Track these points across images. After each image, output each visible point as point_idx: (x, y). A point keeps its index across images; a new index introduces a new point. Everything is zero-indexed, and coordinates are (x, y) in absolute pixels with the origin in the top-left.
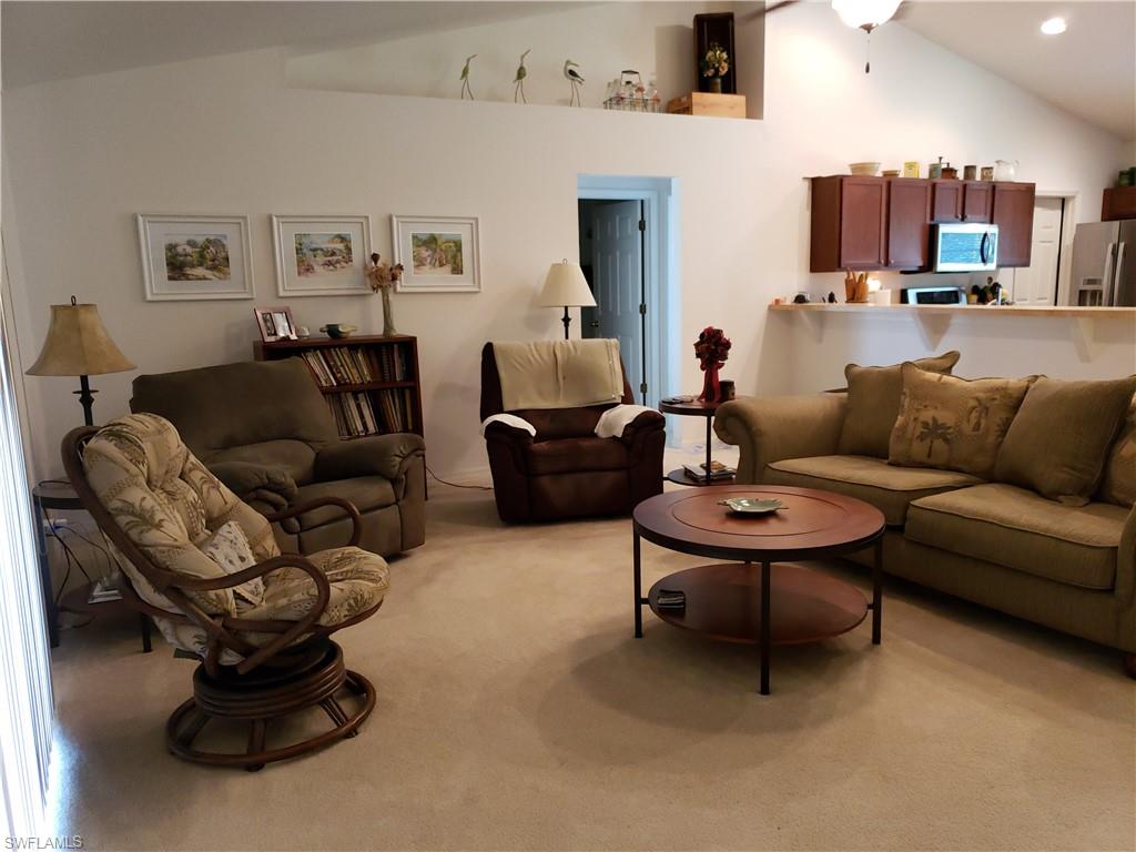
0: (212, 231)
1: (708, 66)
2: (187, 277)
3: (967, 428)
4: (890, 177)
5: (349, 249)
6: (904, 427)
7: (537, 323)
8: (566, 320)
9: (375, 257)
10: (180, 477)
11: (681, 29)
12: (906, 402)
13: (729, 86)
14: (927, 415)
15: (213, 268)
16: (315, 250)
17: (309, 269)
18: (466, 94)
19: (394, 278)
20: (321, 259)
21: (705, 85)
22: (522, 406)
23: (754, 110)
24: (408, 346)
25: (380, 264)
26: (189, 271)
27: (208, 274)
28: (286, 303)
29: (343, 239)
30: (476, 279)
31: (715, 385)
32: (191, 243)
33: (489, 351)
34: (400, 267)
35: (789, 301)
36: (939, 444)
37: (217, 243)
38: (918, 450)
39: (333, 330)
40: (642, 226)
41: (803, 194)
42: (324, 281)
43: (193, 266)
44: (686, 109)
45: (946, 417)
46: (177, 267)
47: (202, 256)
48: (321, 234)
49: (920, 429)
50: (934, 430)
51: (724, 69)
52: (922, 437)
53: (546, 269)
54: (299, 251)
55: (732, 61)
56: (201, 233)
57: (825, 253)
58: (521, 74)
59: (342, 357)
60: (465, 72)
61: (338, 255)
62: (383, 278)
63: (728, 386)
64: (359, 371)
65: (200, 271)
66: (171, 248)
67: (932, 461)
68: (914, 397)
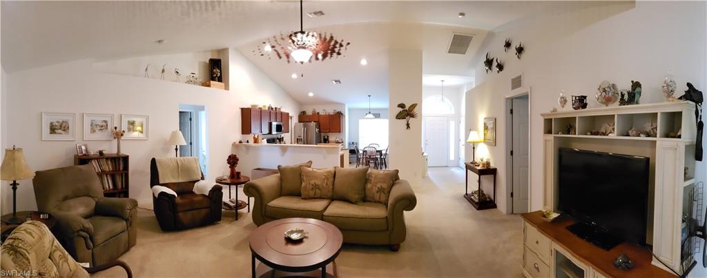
0: (65, 118)
1: (214, 73)
2: (55, 133)
3: (324, 185)
4: (260, 108)
5: (107, 125)
6: (306, 187)
7: (166, 150)
8: (176, 149)
9: (116, 128)
10: (50, 258)
11: (205, 63)
12: (305, 178)
13: (220, 80)
14: (312, 182)
15: (64, 130)
16: (96, 125)
17: (94, 131)
18: (146, 76)
19: (122, 135)
20: (98, 128)
21: (213, 79)
22: (167, 182)
23: (227, 87)
24: (126, 159)
25: (117, 130)
26: (56, 131)
27: (62, 132)
28: (86, 143)
29: (105, 122)
30: (147, 136)
31: (235, 173)
32: (58, 122)
33: (153, 161)
34: (124, 131)
35: (237, 143)
36: (318, 191)
37: (66, 122)
38: (312, 193)
39: (101, 153)
40: (191, 119)
41: (239, 112)
42: (99, 135)
43: (57, 129)
44: (209, 86)
45: (318, 182)
46: (53, 130)
47: (61, 126)
48: (99, 120)
49: (311, 187)
50: (316, 186)
51: (219, 75)
52: (312, 189)
53: (170, 133)
54: (91, 125)
55: (221, 73)
56: (61, 119)
57: (246, 129)
58: (163, 71)
59: (103, 162)
60: (147, 69)
61: (104, 127)
62: (118, 135)
63: (239, 173)
64: (108, 167)
65: (60, 131)
66: (51, 123)
67: (316, 196)
68: (307, 176)
